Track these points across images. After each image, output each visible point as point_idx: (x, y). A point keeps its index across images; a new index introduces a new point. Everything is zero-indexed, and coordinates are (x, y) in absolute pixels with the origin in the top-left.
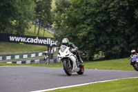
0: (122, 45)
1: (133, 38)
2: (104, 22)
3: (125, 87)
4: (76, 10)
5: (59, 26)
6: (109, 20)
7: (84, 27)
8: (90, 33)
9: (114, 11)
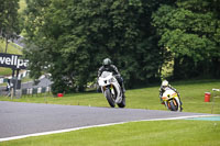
0: (131, 69)
1: (149, 58)
2: (103, 31)
3: (135, 134)
4: (59, 11)
5: (32, 36)
6: (112, 28)
7: (72, 39)
8: (80, 49)
9: (119, 14)
